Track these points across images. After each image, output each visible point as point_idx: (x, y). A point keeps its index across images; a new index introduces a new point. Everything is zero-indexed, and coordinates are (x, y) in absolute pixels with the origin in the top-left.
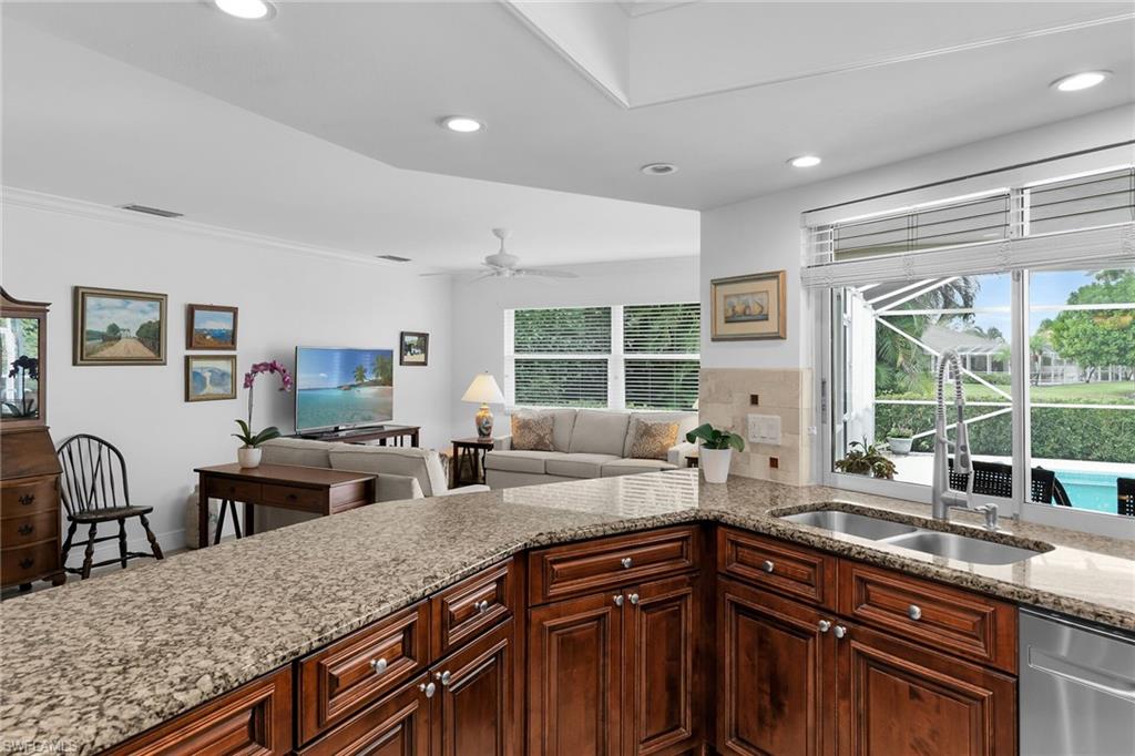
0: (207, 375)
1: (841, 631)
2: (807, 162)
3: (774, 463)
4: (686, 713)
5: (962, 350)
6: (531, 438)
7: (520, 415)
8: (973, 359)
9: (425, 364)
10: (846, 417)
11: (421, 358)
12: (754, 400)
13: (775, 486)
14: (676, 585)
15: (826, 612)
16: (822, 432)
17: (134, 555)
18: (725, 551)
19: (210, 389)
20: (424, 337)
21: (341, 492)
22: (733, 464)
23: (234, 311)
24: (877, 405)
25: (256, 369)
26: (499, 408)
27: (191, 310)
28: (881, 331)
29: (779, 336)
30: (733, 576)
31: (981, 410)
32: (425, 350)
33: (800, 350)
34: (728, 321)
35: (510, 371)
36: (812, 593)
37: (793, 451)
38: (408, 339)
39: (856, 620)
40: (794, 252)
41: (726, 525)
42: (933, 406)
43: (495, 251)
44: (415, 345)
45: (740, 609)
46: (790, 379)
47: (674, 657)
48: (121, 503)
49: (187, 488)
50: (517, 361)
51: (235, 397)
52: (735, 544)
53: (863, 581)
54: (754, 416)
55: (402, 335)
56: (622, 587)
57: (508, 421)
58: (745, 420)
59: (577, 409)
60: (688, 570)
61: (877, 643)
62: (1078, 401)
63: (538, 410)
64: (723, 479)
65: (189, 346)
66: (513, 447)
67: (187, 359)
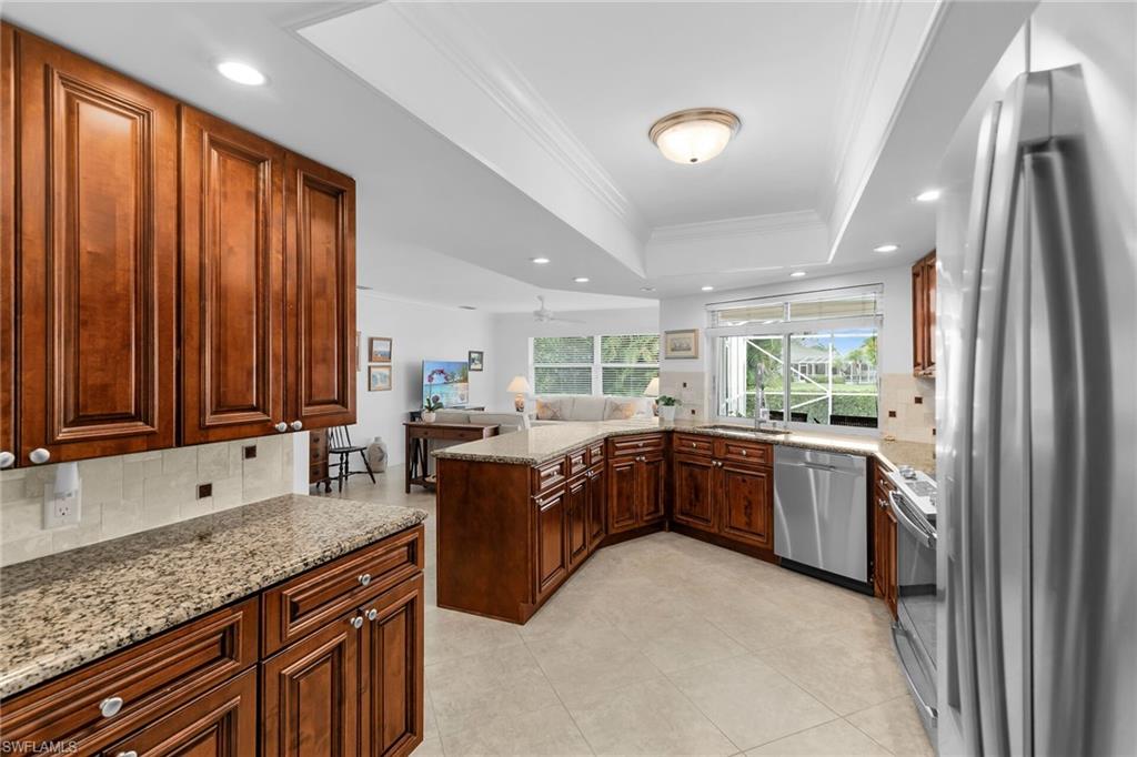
0: (378, 377)
1: (720, 464)
2: (707, 289)
3: (693, 412)
4: (662, 507)
5: (808, 360)
6: (549, 413)
7: (541, 400)
8: (817, 366)
9: (481, 370)
10: (727, 400)
11: (479, 367)
12: (685, 385)
13: (694, 421)
14: (658, 456)
15: (715, 459)
16: (714, 399)
17: (352, 473)
18: (676, 442)
19: (380, 385)
20: (481, 353)
21: (486, 432)
22: (676, 413)
23: (390, 340)
24: (748, 396)
25: (434, 372)
26: (526, 395)
27: (371, 341)
28: (750, 349)
29: (695, 357)
30: (680, 452)
31: (809, 397)
32: (481, 361)
33: (704, 364)
34: (673, 350)
35: (532, 373)
36: (710, 453)
37: (702, 406)
38: (473, 356)
39: (726, 459)
40: (701, 321)
41: (677, 432)
42: (781, 396)
43: (539, 308)
44: (476, 358)
45: (682, 463)
46: (701, 376)
47: (657, 484)
48: (347, 445)
49: (369, 440)
50: (537, 368)
51: (390, 389)
52: (680, 439)
53: (727, 446)
54: (685, 392)
55: (470, 353)
56: (639, 454)
57: (534, 405)
58: (681, 395)
59: (575, 395)
60: (662, 450)
61: (732, 466)
62: (865, 392)
63: (550, 397)
64: (672, 419)
65: (370, 360)
66: (538, 418)
67: (369, 368)
